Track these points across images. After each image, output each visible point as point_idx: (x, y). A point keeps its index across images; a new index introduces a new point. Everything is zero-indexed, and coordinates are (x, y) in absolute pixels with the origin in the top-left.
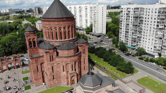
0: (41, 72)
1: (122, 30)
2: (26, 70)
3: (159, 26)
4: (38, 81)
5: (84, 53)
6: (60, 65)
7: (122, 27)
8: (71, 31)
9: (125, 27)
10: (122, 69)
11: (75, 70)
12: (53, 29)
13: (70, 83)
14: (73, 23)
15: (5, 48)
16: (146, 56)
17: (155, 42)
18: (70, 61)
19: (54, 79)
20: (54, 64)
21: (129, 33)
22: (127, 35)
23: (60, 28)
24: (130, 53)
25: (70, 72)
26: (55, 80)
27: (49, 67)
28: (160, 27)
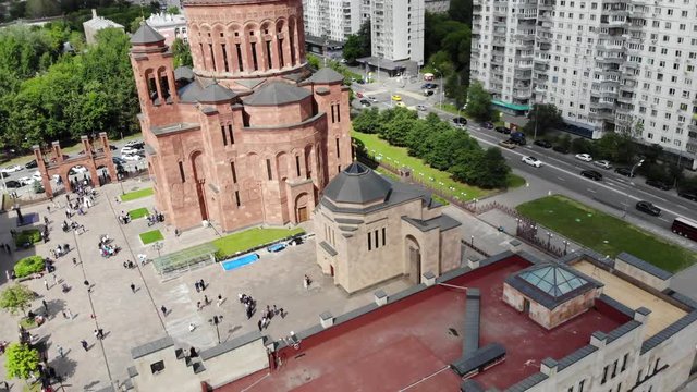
0: (195, 184)
1: (482, 41)
2: (135, 188)
3: (610, 19)
4: (186, 214)
5: (336, 119)
6: (258, 157)
7: (482, 32)
8: (288, 38)
9: (491, 28)
10: (468, 173)
11: (308, 176)
12: (228, 34)
13: (293, 219)
14: (294, 11)
15: (43, 119)
16: (563, 135)
17: (597, 81)
18: (291, 143)
19: (239, 204)
20: (236, 153)
21: (507, 53)
22: (497, 62)
23: (249, 27)
24: (507, 125)
25: (292, 182)
26: (242, 207)
27: (223, 163)
28: (612, 23)
